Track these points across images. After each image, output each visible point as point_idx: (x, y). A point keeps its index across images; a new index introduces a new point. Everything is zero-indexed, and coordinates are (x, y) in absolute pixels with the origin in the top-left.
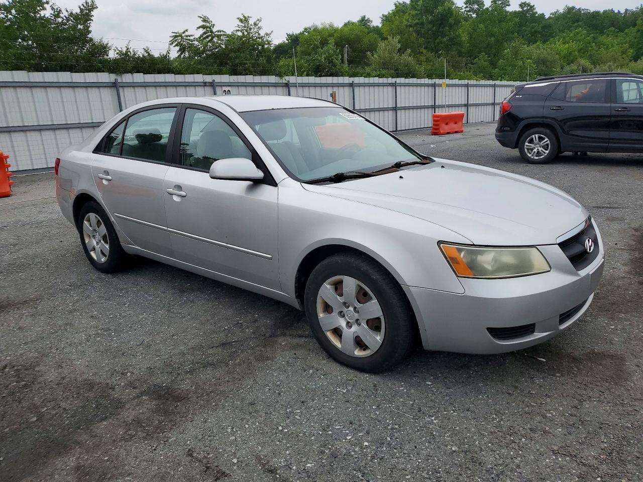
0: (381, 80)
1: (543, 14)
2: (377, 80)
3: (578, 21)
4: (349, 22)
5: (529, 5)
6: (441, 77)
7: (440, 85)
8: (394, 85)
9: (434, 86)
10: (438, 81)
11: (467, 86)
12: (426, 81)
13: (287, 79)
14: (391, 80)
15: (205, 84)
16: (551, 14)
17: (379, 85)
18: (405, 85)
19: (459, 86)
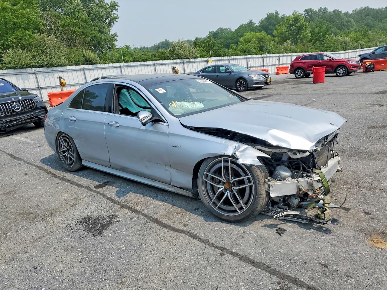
1: (347, 12)
3: (368, 15)
4: (242, 24)
5: (338, 11)
13: (262, 56)
15: (245, 58)
16: (352, 11)
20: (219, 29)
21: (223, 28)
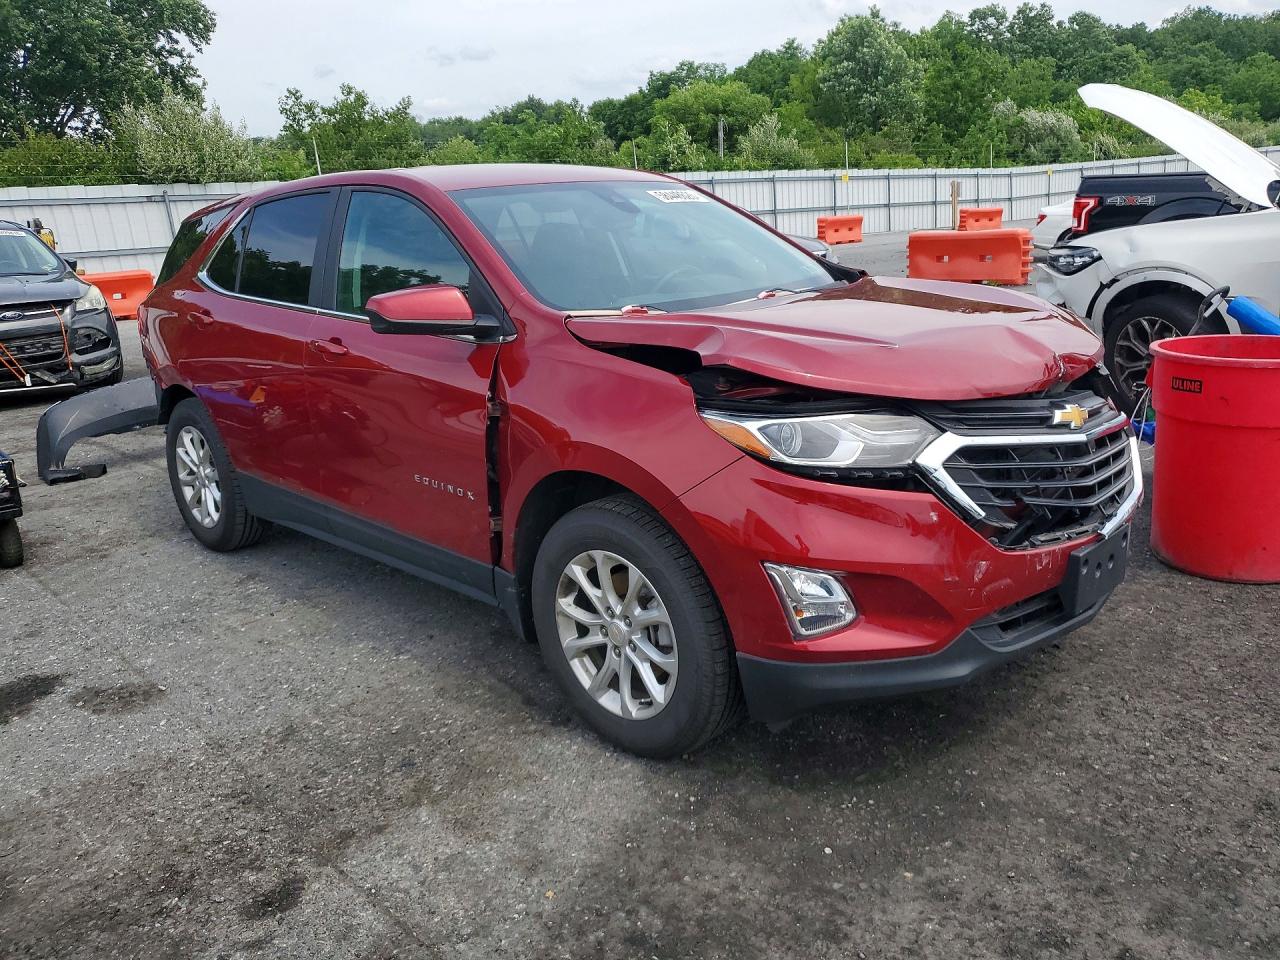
0: (753, 175)
1: (1142, 24)
2: (747, 174)
3: (1208, 38)
4: (762, 52)
6: (843, 166)
7: (840, 179)
8: (772, 180)
9: (833, 179)
10: (838, 172)
11: (888, 178)
12: (821, 173)
14: (766, 174)
17: (750, 181)
18: (788, 180)
19: (874, 178)
20: (682, 64)
21: (696, 64)
